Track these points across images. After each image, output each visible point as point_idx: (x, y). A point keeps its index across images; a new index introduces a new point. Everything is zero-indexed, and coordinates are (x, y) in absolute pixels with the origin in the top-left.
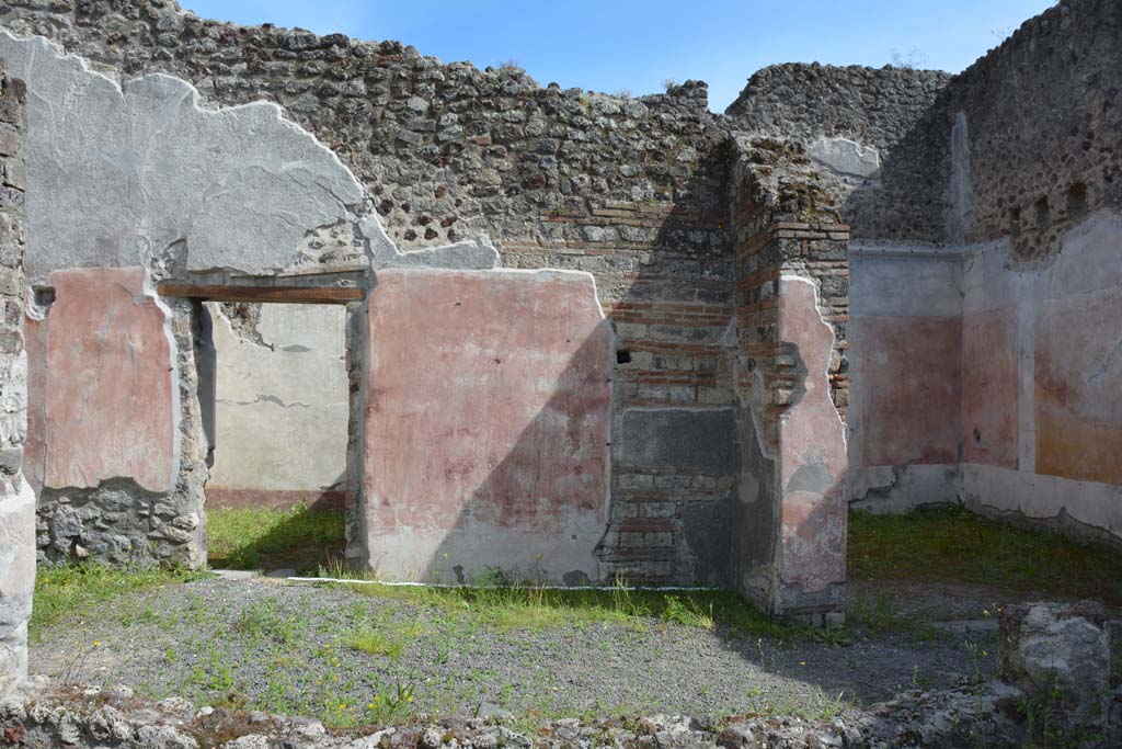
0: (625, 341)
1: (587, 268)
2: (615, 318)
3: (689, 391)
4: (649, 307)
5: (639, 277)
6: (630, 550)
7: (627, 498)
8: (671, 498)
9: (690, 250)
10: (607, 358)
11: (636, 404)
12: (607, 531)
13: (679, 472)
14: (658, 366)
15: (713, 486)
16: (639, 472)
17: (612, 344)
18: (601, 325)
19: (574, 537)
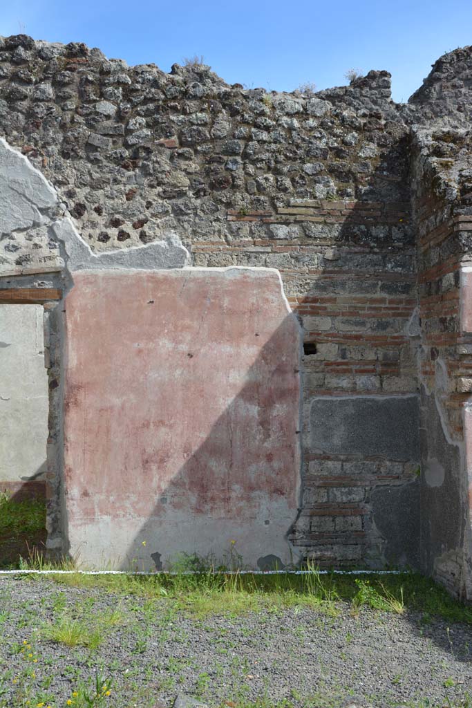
0: (311, 334)
1: (273, 265)
2: (301, 312)
3: (374, 380)
4: (333, 300)
5: (324, 272)
6: (322, 534)
7: (317, 484)
8: (359, 483)
9: (372, 244)
10: (294, 350)
11: (323, 394)
12: (298, 517)
13: (366, 458)
14: (344, 357)
15: (401, 470)
16: (328, 458)
17: (298, 336)
18: (288, 318)
19: (267, 522)
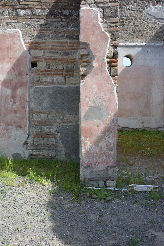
0: (34, 58)
1: (18, 28)
2: (30, 49)
3: (62, 78)
4: (44, 43)
5: (40, 30)
6: (38, 145)
7: (36, 124)
8: (54, 124)
9: (62, 17)
10: (26, 65)
11: (39, 84)
12: (28, 138)
13: (58, 113)
14: (49, 68)
15: (73, 119)
16: (41, 113)
17: (28, 59)
18: (25, 51)
19: (15, 139)
